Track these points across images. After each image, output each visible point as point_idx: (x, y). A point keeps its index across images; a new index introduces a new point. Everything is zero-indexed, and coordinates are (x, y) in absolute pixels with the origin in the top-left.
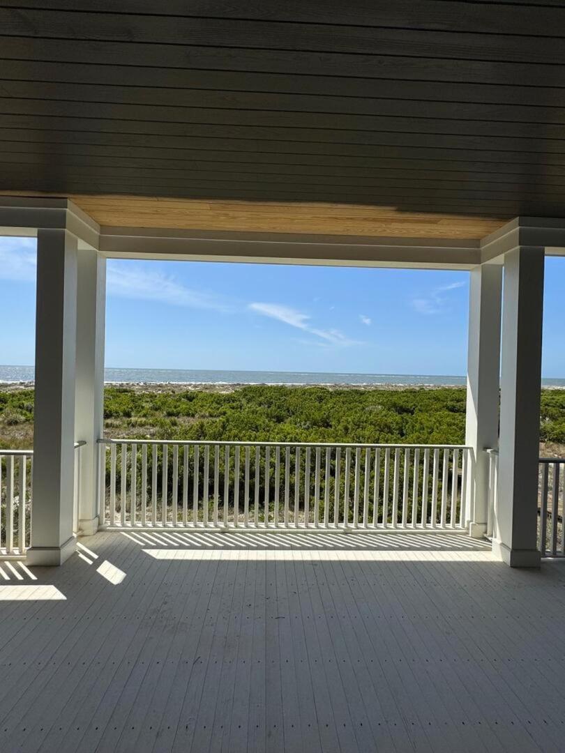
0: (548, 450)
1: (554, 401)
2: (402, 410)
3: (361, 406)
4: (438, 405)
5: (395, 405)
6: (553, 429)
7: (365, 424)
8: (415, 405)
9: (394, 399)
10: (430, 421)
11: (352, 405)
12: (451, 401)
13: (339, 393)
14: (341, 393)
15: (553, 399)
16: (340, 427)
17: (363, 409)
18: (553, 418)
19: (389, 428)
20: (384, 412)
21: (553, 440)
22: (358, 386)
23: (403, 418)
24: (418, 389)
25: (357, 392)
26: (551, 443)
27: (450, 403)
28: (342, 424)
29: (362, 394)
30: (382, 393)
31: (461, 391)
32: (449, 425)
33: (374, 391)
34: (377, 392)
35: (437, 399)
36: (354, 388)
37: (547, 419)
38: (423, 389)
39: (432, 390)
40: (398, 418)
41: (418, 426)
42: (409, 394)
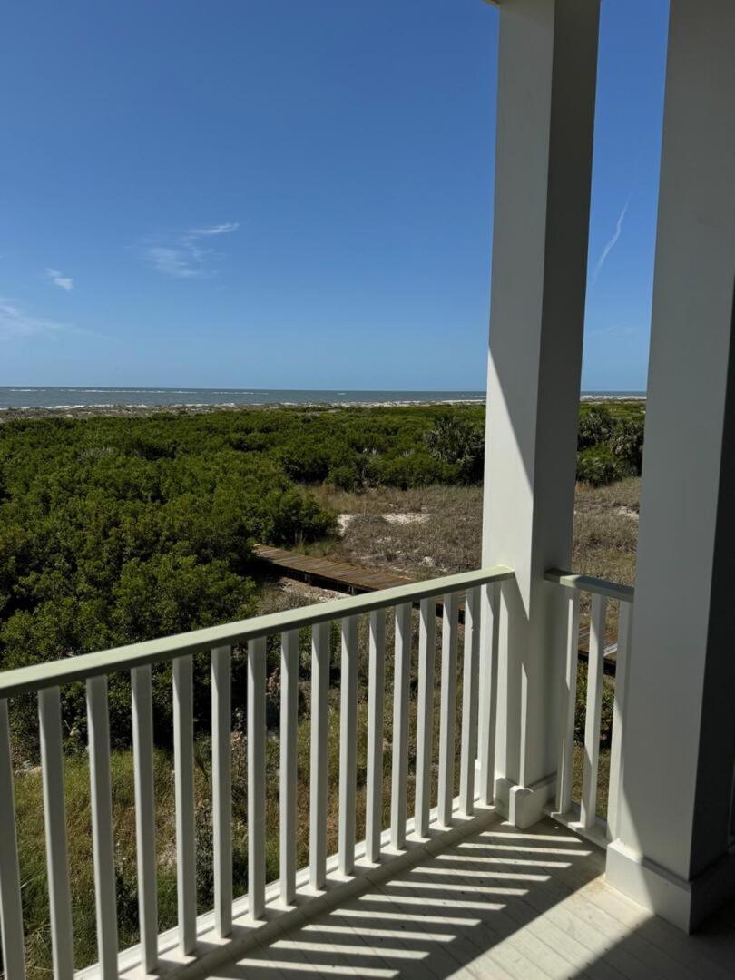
0: (380, 498)
1: (377, 425)
2: (153, 453)
3: (71, 449)
4: (218, 440)
5: (139, 445)
6: (385, 467)
7: (85, 486)
8: (175, 442)
9: (136, 433)
10: (210, 469)
11: (51, 450)
12: (236, 431)
13: (22, 427)
14: (23, 428)
15: (375, 421)
16: (30, 497)
17: (76, 455)
18: (382, 450)
19: (136, 488)
20: (120, 460)
21: (386, 483)
22: (59, 411)
23: (159, 467)
24: (174, 412)
25: (59, 423)
26: (384, 488)
27: (234, 436)
28: (34, 491)
29: (70, 426)
30: (111, 423)
31: (248, 414)
32: (243, 474)
33: (94, 419)
34: (99, 421)
35: (211, 429)
36: (51, 416)
37: (374, 452)
38: (184, 412)
39: (201, 415)
40: (150, 468)
41: (187, 482)
42: (162, 423)
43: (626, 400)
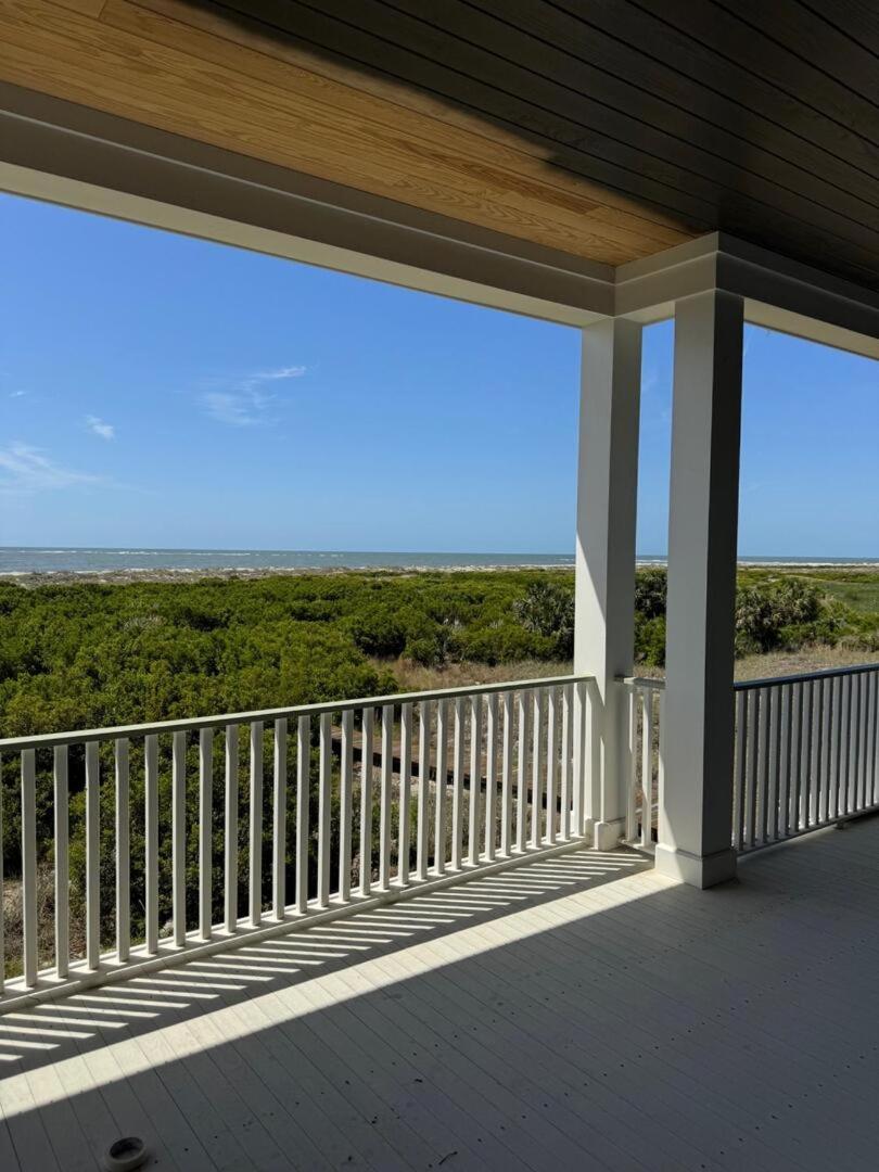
0: (465, 675)
1: (459, 592)
2: (205, 623)
3: (113, 618)
4: (276, 609)
5: (188, 613)
6: (470, 639)
7: (135, 658)
8: (229, 611)
9: (184, 600)
10: (273, 641)
11: (90, 619)
12: (296, 599)
13: (51, 594)
14: (53, 595)
15: (456, 588)
16: (75, 670)
17: (118, 626)
18: (465, 621)
19: (192, 661)
20: (171, 630)
21: (471, 658)
22: (90, 576)
23: (215, 639)
24: (224, 578)
25: (94, 588)
26: (469, 663)
27: (297, 605)
28: (79, 663)
29: (106, 593)
30: (154, 590)
31: (309, 579)
32: (311, 645)
33: (133, 585)
34: (137, 587)
35: (269, 597)
36: (82, 581)
37: (457, 623)
38: (236, 577)
39: (256, 580)
40: (204, 639)
41: (247, 655)
42: (212, 590)
43: (751, 567)
